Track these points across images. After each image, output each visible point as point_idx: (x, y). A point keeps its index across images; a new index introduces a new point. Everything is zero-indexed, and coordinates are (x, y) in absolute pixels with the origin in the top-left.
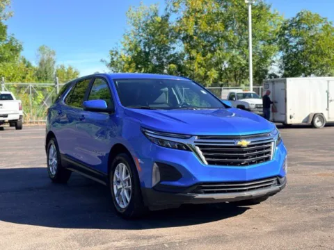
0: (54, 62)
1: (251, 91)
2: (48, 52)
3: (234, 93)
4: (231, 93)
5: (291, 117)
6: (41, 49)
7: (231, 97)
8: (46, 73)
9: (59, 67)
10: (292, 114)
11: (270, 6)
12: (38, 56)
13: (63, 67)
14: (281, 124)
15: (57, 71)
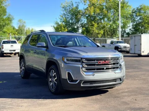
0: (25, 27)
1: (120, 40)
2: (22, 22)
3: (113, 41)
4: (112, 41)
5: (143, 52)
6: (19, 21)
7: (112, 43)
8: (22, 31)
9: (27, 29)
10: (144, 51)
11: (128, 2)
12: (18, 24)
13: (29, 29)
14: (137, 55)
15: (26, 31)
